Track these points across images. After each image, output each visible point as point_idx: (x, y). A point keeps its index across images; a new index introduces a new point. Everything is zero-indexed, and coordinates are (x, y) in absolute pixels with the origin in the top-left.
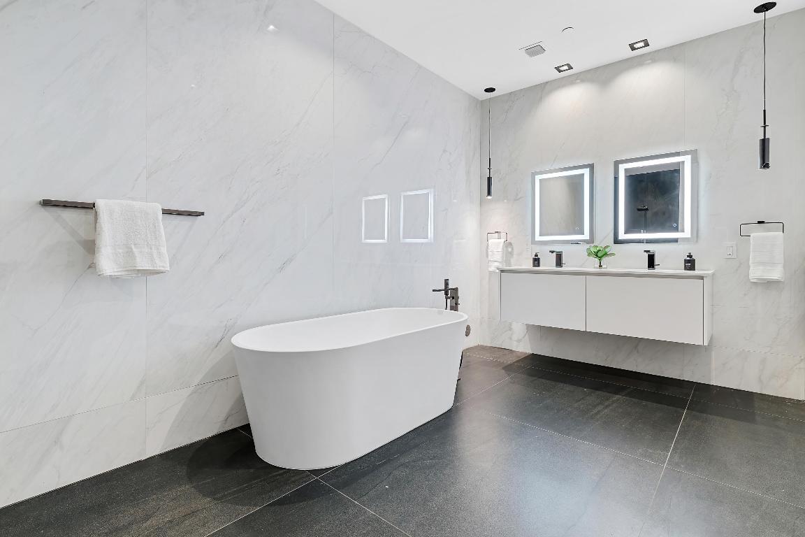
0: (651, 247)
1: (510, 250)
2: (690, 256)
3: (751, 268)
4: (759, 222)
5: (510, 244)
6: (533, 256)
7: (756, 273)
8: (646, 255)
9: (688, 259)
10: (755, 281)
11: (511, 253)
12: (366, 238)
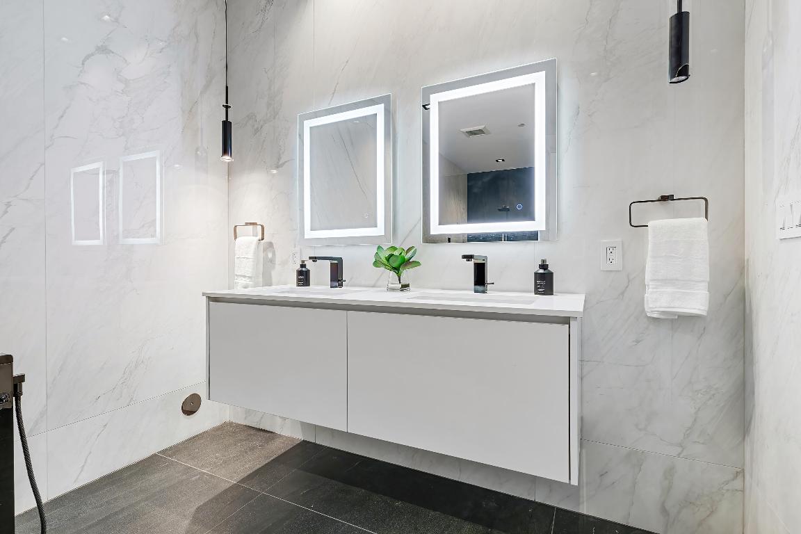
0: (477, 249)
1: (270, 255)
2: (544, 266)
3: (649, 290)
4: (664, 198)
5: (271, 245)
6: (298, 267)
7: (658, 300)
8: (471, 264)
9: (541, 271)
10: (655, 316)
11: (272, 261)
12: (76, 239)
